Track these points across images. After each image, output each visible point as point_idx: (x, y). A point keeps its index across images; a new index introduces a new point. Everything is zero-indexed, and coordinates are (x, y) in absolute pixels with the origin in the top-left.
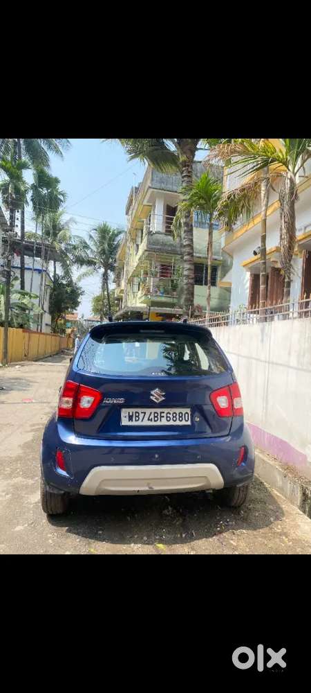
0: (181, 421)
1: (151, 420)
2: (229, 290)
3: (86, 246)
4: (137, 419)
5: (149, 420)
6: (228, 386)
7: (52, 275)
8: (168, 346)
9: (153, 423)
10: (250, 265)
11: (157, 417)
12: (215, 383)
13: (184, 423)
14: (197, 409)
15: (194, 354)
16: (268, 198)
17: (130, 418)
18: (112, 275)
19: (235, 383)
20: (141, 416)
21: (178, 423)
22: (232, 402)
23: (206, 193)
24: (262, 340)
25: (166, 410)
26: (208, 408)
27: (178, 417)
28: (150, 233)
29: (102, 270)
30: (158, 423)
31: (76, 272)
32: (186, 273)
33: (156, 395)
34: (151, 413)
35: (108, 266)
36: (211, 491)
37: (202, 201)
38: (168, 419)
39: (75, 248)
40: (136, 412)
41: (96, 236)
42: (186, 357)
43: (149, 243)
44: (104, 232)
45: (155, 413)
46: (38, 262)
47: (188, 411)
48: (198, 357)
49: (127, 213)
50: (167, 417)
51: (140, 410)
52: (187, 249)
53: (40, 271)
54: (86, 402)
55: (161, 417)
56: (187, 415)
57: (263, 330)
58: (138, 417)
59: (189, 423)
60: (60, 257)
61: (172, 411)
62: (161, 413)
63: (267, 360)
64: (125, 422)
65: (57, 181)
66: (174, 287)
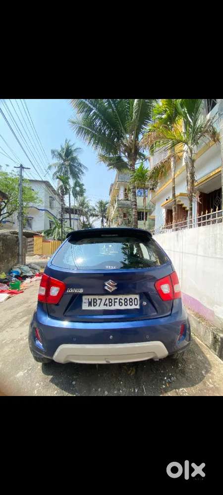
0: (131, 305)
1: (107, 305)
2: (154, 220)
3: (95, 210)
4: (95, 304)
5: (104, 305)
6: (170, 275)
7: (82, 221)
8: (125, 246)
9: (108, 308)
10: (165, 205)
11: (111, 302)
12: (158, 274)
13: (133, 307)
14: (145, 296)
15: (139, 249)
16: (175, 167)
17: (90, 304)
18: (105, 220)
19: (174, 272)
20: (98, 302)
21: (129, 307)
22: (173, 288)
23: (142, 173)
24: (178, 240)
25: (119, 297)
26: (153, 294)
27: (128, 302)
28: (118, 200)
29: (101, 218)
30: (113, 308)
31: (91, 219)
32: (134, 213)
33: (110, 285)
34: (106, 299)
35: (103, 217)
36: (158, 360)
37: (141, 179)
38: (121, 304)
39: (91, 210)
40: (94, 299)
41: (98, 205)
42: (135, 252)
43: (118, 204)
44: (101, 203)
45: (109, 299)
46: (76, 216)
47: (138, 297)
48: (141, 251)
49: (110, 195)
50: (120, 302)
51: (97, 297)
52: (134, 203)
53: (77, 219)
54: (54, 291)
55: (115, 302)
56: (136, 300)
57: (177, 235)
58: (96, 302)
59: (138, 307)
60: (85, 214)
61: (123, 297)
62: (114, 299)
63: (181, 251)
64: (85, 307)
65: (83, 185)
66: (129, 222)
